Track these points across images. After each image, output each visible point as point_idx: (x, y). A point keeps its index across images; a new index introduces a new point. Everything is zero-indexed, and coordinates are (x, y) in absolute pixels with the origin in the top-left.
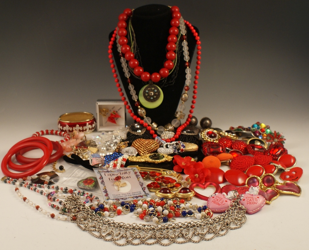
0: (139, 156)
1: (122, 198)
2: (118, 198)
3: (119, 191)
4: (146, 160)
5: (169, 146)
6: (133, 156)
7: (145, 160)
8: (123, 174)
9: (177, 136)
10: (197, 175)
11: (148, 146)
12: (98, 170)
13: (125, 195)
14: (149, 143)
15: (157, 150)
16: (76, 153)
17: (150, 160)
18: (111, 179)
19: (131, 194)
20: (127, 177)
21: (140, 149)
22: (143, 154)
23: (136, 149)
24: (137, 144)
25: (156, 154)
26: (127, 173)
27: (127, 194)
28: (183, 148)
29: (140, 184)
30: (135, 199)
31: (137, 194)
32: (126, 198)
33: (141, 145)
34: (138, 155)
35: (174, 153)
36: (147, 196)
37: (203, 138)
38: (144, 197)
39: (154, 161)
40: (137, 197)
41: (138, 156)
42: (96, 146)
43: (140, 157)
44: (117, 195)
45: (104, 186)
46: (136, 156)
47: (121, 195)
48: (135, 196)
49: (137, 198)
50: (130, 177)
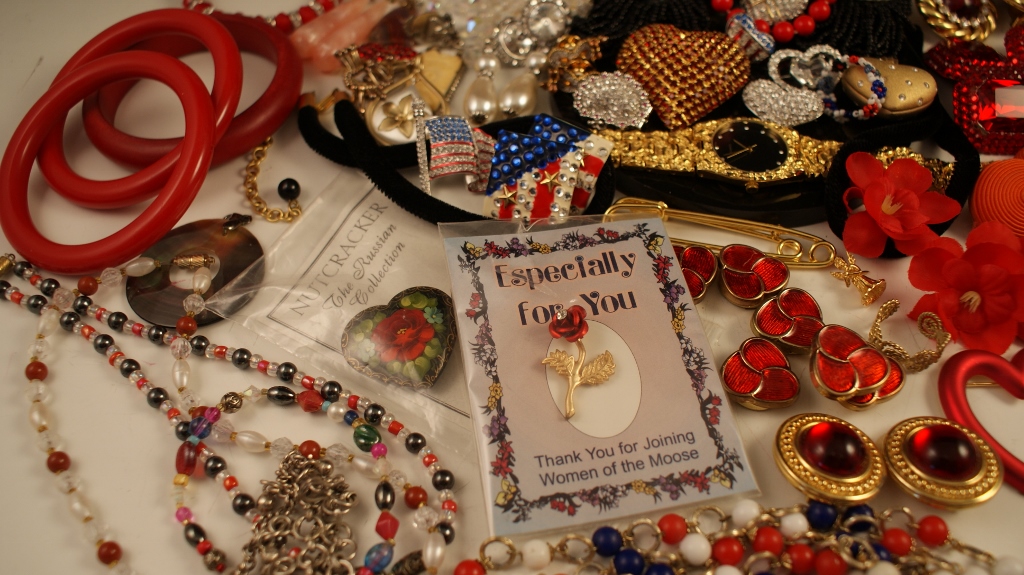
0: (662, 134)
1: (589, 485)
2: (568, 488)
3: (571, 421)
4: (700, 167)
5: (794, 71)
6: (631, 129)
7: (694, 164)
8: (597, 270)
9: (825, 8)
10: (973, 298)
11: (702, 77)
12: (461, 240)
13: (608, 461)
14: (708, 60)
15: (740, 92)
16: (357, 92)
17: (719, 167)
18: (529, 315)
19: (641, 454)
20: (618, 302)
21: (666, 91)
22: (678, 117)
23: (646, 86)
24: (648, 60)
25: (741, 125)
26: (616, 269)
27: (617, 450)
28: (879, 100)
29: (687, 363)
30: (666, 502)
31: (672, 459)
32: (614, 491)
33: (670, 67)
34: (655, 123)
35: (824, 115)
36: (732, 479)
37: (927, 17)
38: (717, 487)
39: (737, 174)
40: (673, 485)
41: (657, 133)
42: (452, 38)
43: (665, 135)
44: (561, 460)
45: (490, 381)
46: (645, 129)
47: (586, 464)
48: (663, 471)
49: (675, 495)
50: (634, 305)
